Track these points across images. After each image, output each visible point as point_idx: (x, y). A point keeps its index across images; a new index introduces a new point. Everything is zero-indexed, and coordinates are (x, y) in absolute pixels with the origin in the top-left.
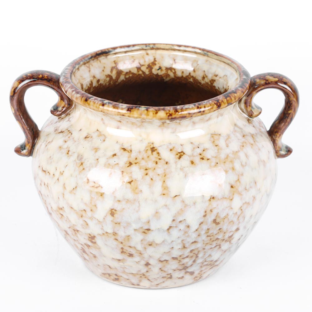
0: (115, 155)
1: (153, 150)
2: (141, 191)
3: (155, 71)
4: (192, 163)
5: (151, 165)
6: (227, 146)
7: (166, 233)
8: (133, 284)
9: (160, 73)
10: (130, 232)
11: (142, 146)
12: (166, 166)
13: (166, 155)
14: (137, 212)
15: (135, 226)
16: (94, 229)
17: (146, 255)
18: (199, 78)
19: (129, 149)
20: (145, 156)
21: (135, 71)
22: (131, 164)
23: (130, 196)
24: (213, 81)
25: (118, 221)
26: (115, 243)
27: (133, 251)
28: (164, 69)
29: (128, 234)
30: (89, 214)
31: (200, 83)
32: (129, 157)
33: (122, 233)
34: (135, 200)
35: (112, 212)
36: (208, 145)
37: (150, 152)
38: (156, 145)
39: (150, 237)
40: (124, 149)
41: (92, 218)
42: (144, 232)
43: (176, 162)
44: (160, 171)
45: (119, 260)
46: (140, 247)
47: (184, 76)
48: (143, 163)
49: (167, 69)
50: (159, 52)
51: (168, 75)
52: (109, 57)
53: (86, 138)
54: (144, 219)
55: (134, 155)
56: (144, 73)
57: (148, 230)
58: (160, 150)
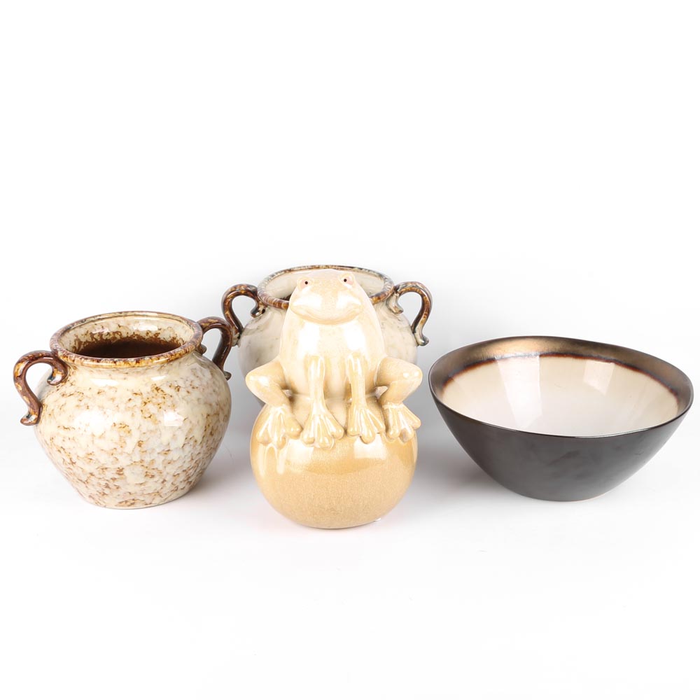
0: (130, 399)
1: (157, 389)
2: (160, 421)
3: (104, 337)
4: (188, 392)
5: (160, 400)
6: (204, 376)
7: (181, 450)
8: (146, 504)
9: (109, 337)
10: (155, 455)
11: (149, 389)
12: (172, 399)
13: (168, 391)
14: (159, 438)
15: (158, 450)
16: (124, 462)
17: (165, 473)
18: (143, 335)
19: (139, 392)
20: (154, 395)
21: (90, 340)
22: (145, 403)
23: (152, 427)
24: (157, 334)
25: (145, 449)
26: (141, 469)
27: (154, 472)
28: (111, 333)
29: (153, 458)
30: (119, 450)
31: (144, 339)
32: (142, 398)
33: (147, 459)
34: (156, 429)
35: (140, 444)
36: (192, 378)
37: (156, 391)
38: (158, 385)
39: (170, 456)
40: (136, 394)
41: (121, 454)
42: (166, 454)
43: (177, 394)
44: (169, 403)
45: (141, 484)
46: (161, 468)
47: (129, 336)
48: (154, 400)
49: (114, 333)
50: (104, 321)
51: (115, 338)
52: (70, 332)
53: (99, 393)
54: (165, 443)
55: (145, 396)
56: (96, 339)
57: (169, 450)
58: (163, 388)
